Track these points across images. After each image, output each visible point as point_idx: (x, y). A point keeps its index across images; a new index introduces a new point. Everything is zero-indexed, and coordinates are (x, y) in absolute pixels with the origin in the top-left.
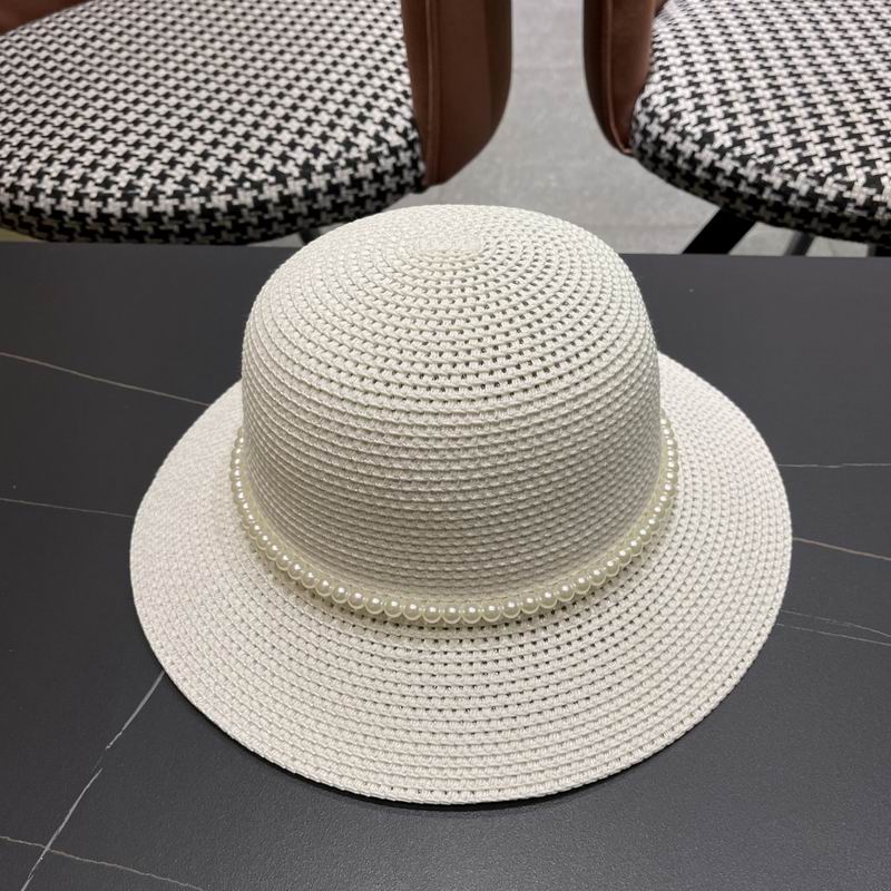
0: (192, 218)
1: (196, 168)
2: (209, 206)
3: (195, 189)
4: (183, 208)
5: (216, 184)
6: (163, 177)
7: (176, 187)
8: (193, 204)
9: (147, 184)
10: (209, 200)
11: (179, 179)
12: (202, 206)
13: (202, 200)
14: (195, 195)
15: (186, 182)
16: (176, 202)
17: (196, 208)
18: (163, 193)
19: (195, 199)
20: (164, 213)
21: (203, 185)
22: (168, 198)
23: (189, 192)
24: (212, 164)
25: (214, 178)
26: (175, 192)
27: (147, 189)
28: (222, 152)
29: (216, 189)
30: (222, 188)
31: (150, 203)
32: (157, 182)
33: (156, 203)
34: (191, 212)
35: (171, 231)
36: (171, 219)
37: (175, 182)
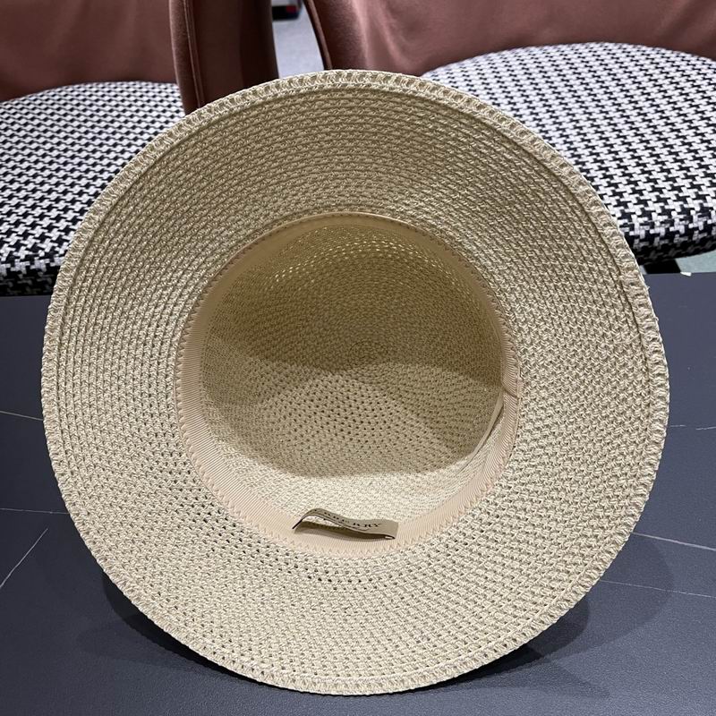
0: (41, 274)
1: (42, 238)
2: (53, 265)
3: (41, 254)
4: (33, 267)
5: (57, 249)
6: (18, 246)
7: (27, 253)
8: (40, 264)
9: (6, 252)
10: (53, 261)
11: (30, 246)
12: (48, 265)
13: (47, 261)
14: (41, 258)
15: (35, 249)
16: (28, 263)
17: (43, 267)
18: (18, 257)
19: (42, 261)
20: (20, 272)
21: (47, 250)
22: (22, 261)
23: (37, 256)
24: (55, 234)
25: (56, 245)
26: (26, 256)
27: (6, 255)
28: (62, 224)
29: (57, 252)
30: (62, 252)
31: (9, 265)
32: (13, 249)
33: (13, 266)
34: (40, 270)
35: (27, 284)
36: (24, 275)
37: (27, 249)
